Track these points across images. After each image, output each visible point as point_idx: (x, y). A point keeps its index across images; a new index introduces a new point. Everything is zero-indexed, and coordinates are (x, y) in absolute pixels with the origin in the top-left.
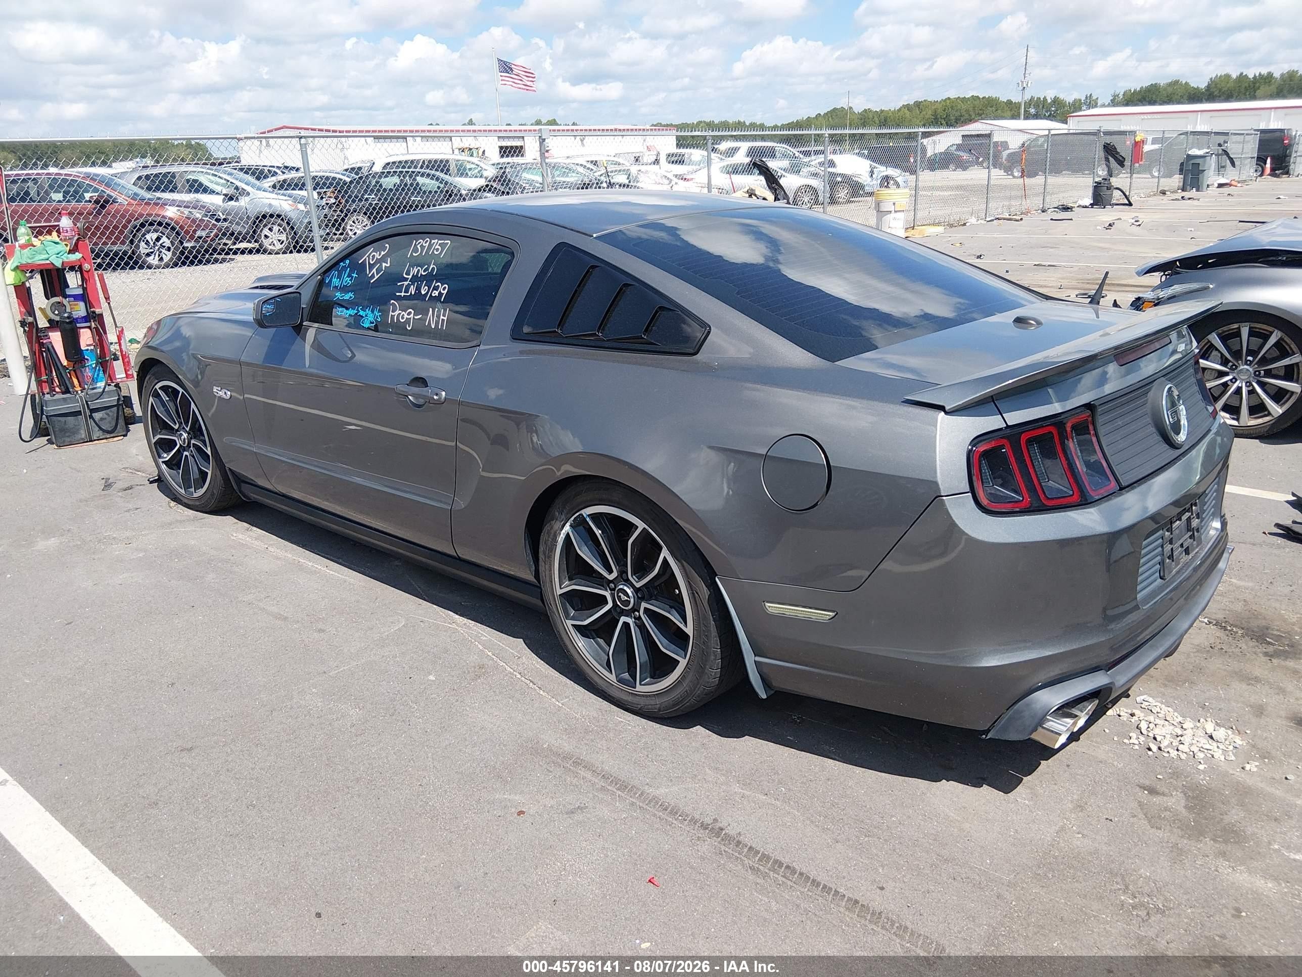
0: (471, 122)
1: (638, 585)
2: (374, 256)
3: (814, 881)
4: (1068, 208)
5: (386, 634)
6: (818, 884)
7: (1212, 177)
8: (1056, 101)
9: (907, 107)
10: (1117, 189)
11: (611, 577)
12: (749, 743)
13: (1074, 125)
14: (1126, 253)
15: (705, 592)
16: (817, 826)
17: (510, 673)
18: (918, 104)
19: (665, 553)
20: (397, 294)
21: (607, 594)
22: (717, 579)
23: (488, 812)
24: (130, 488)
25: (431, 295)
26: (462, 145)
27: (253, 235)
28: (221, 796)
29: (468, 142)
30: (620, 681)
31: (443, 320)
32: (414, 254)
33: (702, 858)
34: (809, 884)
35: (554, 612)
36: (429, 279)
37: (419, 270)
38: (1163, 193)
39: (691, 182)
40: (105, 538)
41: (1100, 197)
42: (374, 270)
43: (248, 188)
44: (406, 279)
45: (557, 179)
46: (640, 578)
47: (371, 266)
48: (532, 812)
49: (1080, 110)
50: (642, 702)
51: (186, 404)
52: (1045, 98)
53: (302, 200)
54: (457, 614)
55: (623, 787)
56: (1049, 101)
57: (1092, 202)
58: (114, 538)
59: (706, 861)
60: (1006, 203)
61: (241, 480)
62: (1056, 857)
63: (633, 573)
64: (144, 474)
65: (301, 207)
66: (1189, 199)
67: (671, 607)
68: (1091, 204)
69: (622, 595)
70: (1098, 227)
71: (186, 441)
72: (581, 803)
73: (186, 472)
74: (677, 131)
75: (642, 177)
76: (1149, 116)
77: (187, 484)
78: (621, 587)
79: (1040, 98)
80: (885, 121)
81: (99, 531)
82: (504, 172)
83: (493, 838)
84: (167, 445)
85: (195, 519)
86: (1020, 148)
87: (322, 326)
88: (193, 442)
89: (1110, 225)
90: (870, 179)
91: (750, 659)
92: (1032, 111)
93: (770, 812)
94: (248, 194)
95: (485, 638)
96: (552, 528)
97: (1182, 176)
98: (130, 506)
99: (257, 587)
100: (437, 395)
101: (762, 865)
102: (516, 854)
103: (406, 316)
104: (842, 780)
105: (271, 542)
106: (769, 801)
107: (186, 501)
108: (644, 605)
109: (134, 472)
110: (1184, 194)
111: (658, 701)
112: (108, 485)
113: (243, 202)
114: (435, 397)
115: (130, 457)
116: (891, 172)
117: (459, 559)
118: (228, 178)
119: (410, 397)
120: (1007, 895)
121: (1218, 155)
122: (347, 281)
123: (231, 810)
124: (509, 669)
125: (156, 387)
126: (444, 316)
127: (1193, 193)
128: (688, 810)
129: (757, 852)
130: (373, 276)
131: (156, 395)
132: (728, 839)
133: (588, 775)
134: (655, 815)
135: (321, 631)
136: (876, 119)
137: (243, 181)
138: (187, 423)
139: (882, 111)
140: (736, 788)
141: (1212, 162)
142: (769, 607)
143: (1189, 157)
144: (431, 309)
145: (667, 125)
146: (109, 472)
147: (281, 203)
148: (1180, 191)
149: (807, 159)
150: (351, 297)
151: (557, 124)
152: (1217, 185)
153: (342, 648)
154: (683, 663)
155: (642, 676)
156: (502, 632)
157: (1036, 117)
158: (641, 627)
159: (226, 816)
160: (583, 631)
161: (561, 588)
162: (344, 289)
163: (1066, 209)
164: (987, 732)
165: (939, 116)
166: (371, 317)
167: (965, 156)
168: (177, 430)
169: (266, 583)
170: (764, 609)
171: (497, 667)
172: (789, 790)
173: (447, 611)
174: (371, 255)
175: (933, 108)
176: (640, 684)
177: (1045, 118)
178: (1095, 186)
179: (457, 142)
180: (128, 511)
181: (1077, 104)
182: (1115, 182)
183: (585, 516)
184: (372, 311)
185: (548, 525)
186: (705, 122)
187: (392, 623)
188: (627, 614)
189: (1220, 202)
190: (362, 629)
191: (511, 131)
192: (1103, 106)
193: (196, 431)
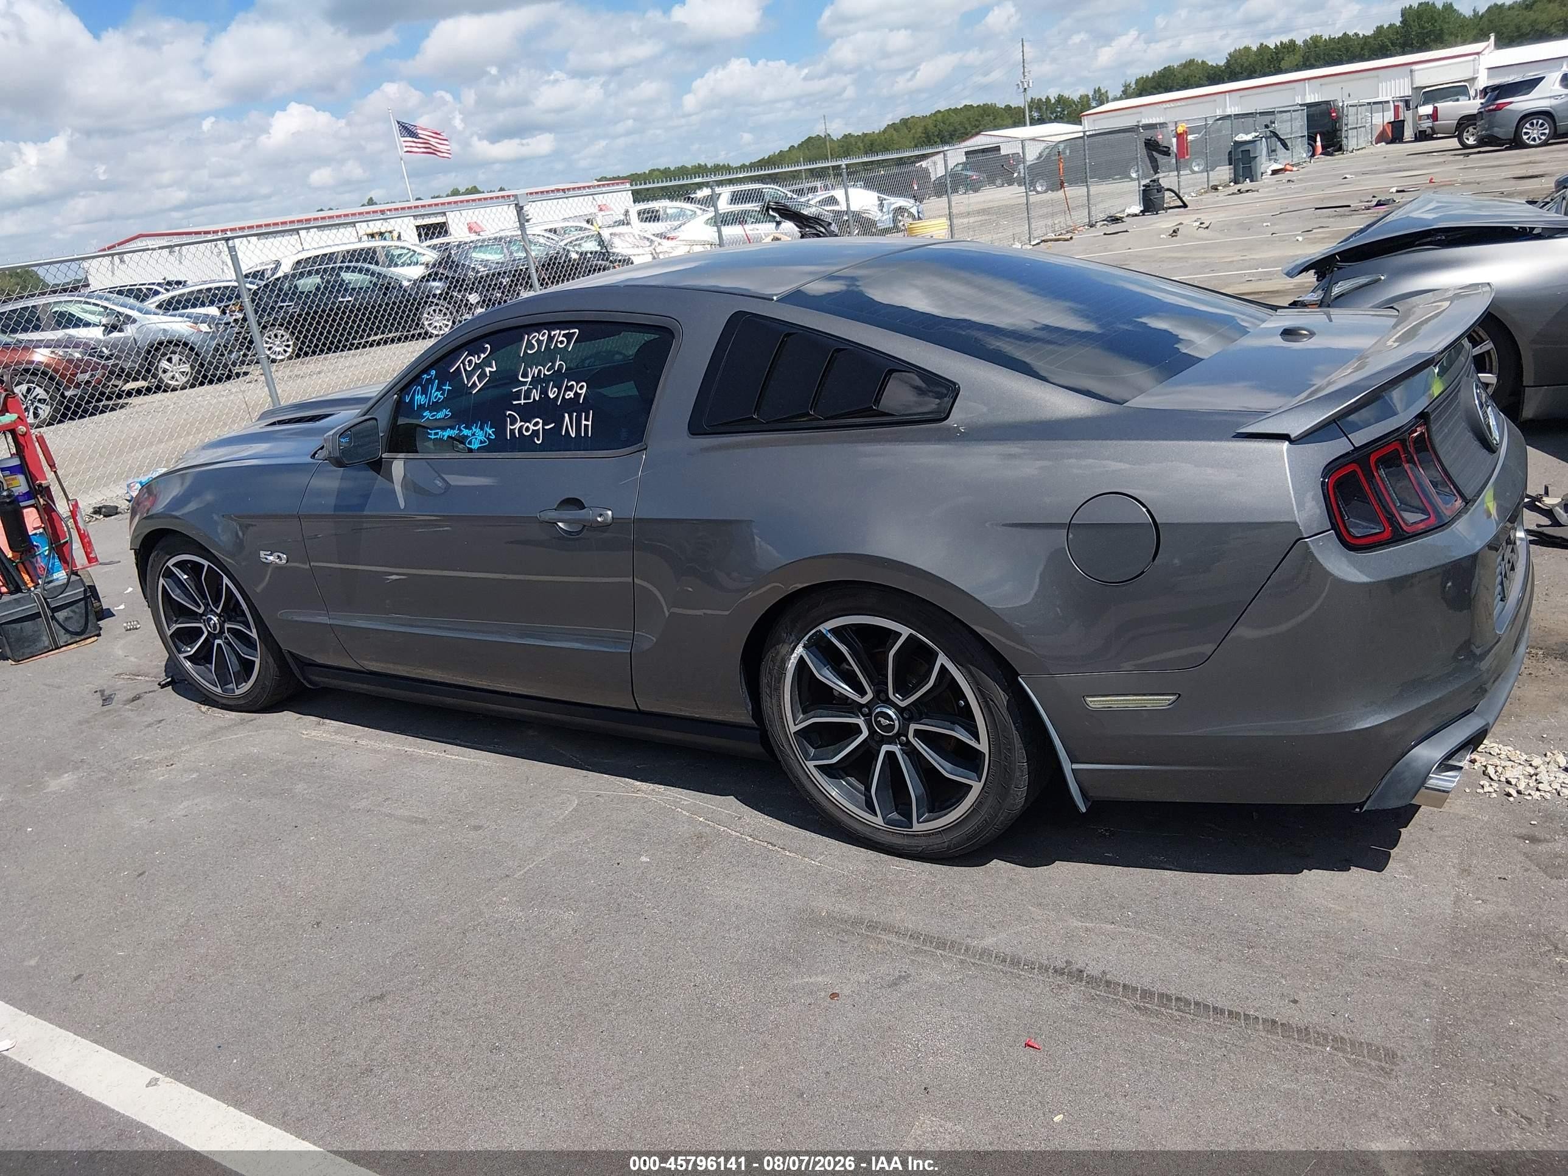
0: (371, 202)
1: (903, 704)
2: (470, 362)
3: (1215, 1009)
4: (1118, 219)
5: (562, 817)
6: (1222, 1012)
7: (1266, 166)
8: (1061, 100)
9: (893, 126)
10: (1168, 190)
11: (864, 701)
12: (1062, 870)
13: (1089, 125)
14: (1207, 260)
15: (1001, 697)
16: (1187, 947)
17: (738, 837)
18: (905, 122)
19: (942, 659)
20: (515, 403)
21: (860, 722)
22: (1020, 680)
23: (793, 1001)
24: (137, 698)
25: (563, 396)
26: (369, 231)
27: (148, 370)
28: (450, 1045)
29: (376, 227)
30: (888, 822)
31: (586, 426)
32: (529, 352)
33: (1075, 1008)
34: (1211, 1013)
35: (788, 756)
36: (557, 378)
37: (540, 371)
38: (1215, 188)
39: (674, 241)
40: (135, 763)
41: (1151, 201)
42: (475, 378)
43: (134, 314)
44: (524, 383)
45: (515, 254)
46: (905, 696)
47: (469, 375)
48: (847, 992)
49: (1090, 108)
50: (923, 843)
51: (214, 580)
52: (1048, 98)
53: (205, 319)
54: (636, 780)
55: (942, 944)
56: (1053, 101)
57: (1142, 209)
58: (147, 761)
59: (1081, 1010)
60: (1050, 222)
61: (306, 665)
62: (1465, 930)
63: (896, 690)
64: (147, 678)
65: (204, 327)
66: (1247, 191)
67: (953, 723)
68: (1141, 211)
69: (882, 720)
70: (1162, 236)
71: (218, 626)
72: (900, 972)
73: (222, 665)
74: (631, 185)
75: (616, 241)
76: (1172, 105)
77: (223, 678)
78: (878, 710)
79: (1041, 100)
80: (872, 144)
81: (123, 756)
82: (449, 257)
83: (815, 1031)
84: (187, 636)
85: (242, 722)
86: (1038, 158)
87: (411, 455)
88: (227, 626)
89: (1174, 231)
90: (880, 214)
91: (1068, 767)
92: (1036, 115)
93: (1127, 942)
94: (134, 321)
95: (686, 803)
96: (778, 653)
97: (1231, 166)
98: (150, 720)
99: (367, 791)
100: (600, 515)
101: (1147, 1003)
102: (852, 1043)
103: (532, 427)
104: (1191, 890)
105: (358, 734)
106: (1120, 930)
107: (224, 701)
108: (913, 727)
109: (133, 677)
110: (1238, 186)
111: (946, 838)
112: (107, 700)
113: (130, 331)
114: (599, 519)
115: (118, 660)
116: (901, 202)
117: (640, 712)
118: (106, 304)
119: (560, 524)
120: (1433, 980)
121: (1267, 138)
122: (436, 395)
123: (471, 1060)
124: (734, 833)
125: (168, 564)
126: (587, 419)
127: (1247, 184)
128: (1031, 955)
129: (1135, 989)
130: (474, 385)
131: (169, 574)
132: (1092, 981)
133: (894, 938)
134: (995, 970)
135: (477, 828)
136: (861, 145)
137: (127, 307)
138: (216, 603)
139: (865, 135)
140: (1076, 923)
141: (1263, 147)
142: (1091, 702)
143: (1238, 144)
144: (566, 415)
145: (614, 179)
146: (102, 679)
147: (178, 326)
148: (1232, 184)
149: (803, 199)
150: (446, 415)
151: (479, 192)
152: (1270, 172)
153: (514, 844)
154: (977, 787)
155: (921, 811)
156: (703, 792)
157: (1041, 121)
158: (912, 753)
159: (469, 1068)
160: (828, 771)
161: (795, 725)
162: (435, 407)
163: (1115, 220)
164: (1361, 805)
165: (930, 134)
166: (480, 435)
167: (975, 176)
168: (202, 615)
169: (376, 783)
170: (1084, 706)
171: (719, 834)
172: (1137, 913)
173: (623, 779)
174: (467, 362)
175: (923, 124)
176: (918, 822)
177: (1051, 121)
178: (1143, 190)
179: (363, 228)
180: (149, 725)
181: (1085, 100)
182: (1164, 183)
183: (824, 632)
184: (482, 429)
185: (773, 650)
186: (658, 170)
187: (562, 803)
188: (891, 741)
189: (1282, 190)
190: (528, 817)
191: (423, 206)
192: (1115, 99)
193: (232, 611)
